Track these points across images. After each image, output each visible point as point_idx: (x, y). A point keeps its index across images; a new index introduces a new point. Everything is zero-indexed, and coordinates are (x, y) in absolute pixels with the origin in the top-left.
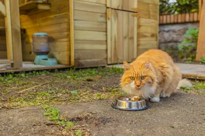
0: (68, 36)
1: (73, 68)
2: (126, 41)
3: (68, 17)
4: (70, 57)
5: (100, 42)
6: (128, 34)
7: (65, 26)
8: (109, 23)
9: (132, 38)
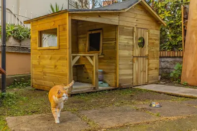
0: (115, 73)
1: (118, 88)
2: (142, 73)
3: (115, 63)
4: (116, 83)
5: (130, 75)
6: (143, 69)
7: (114, 67)
8: (134, 64)
9: (145, 71)
